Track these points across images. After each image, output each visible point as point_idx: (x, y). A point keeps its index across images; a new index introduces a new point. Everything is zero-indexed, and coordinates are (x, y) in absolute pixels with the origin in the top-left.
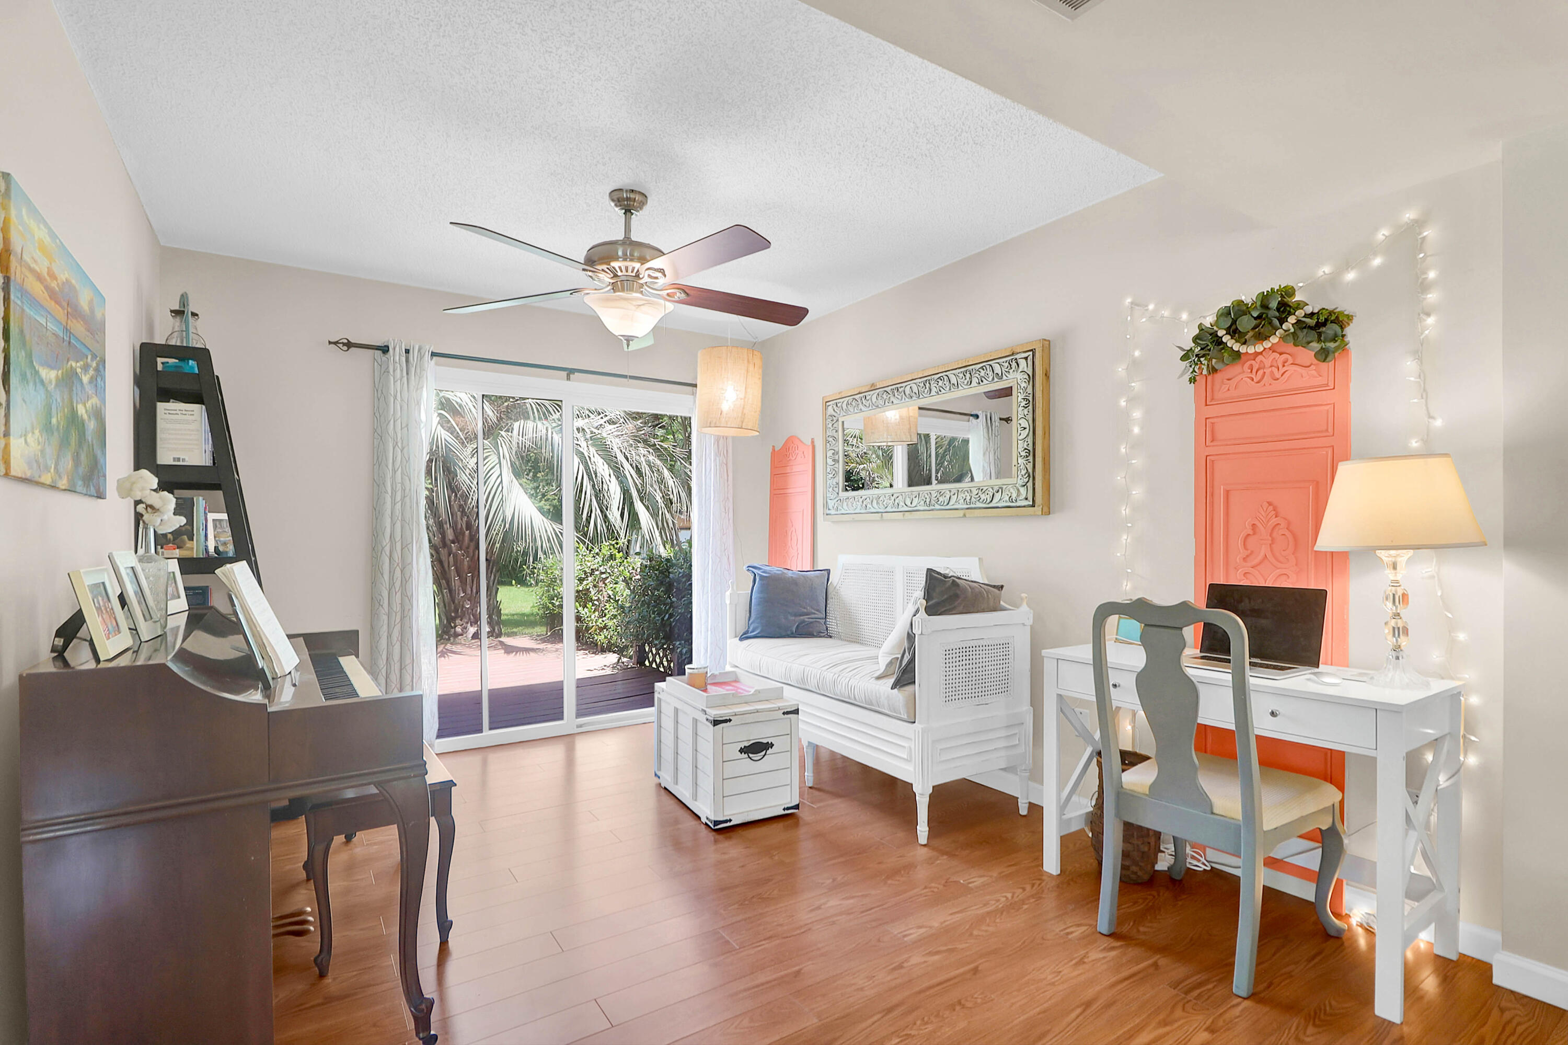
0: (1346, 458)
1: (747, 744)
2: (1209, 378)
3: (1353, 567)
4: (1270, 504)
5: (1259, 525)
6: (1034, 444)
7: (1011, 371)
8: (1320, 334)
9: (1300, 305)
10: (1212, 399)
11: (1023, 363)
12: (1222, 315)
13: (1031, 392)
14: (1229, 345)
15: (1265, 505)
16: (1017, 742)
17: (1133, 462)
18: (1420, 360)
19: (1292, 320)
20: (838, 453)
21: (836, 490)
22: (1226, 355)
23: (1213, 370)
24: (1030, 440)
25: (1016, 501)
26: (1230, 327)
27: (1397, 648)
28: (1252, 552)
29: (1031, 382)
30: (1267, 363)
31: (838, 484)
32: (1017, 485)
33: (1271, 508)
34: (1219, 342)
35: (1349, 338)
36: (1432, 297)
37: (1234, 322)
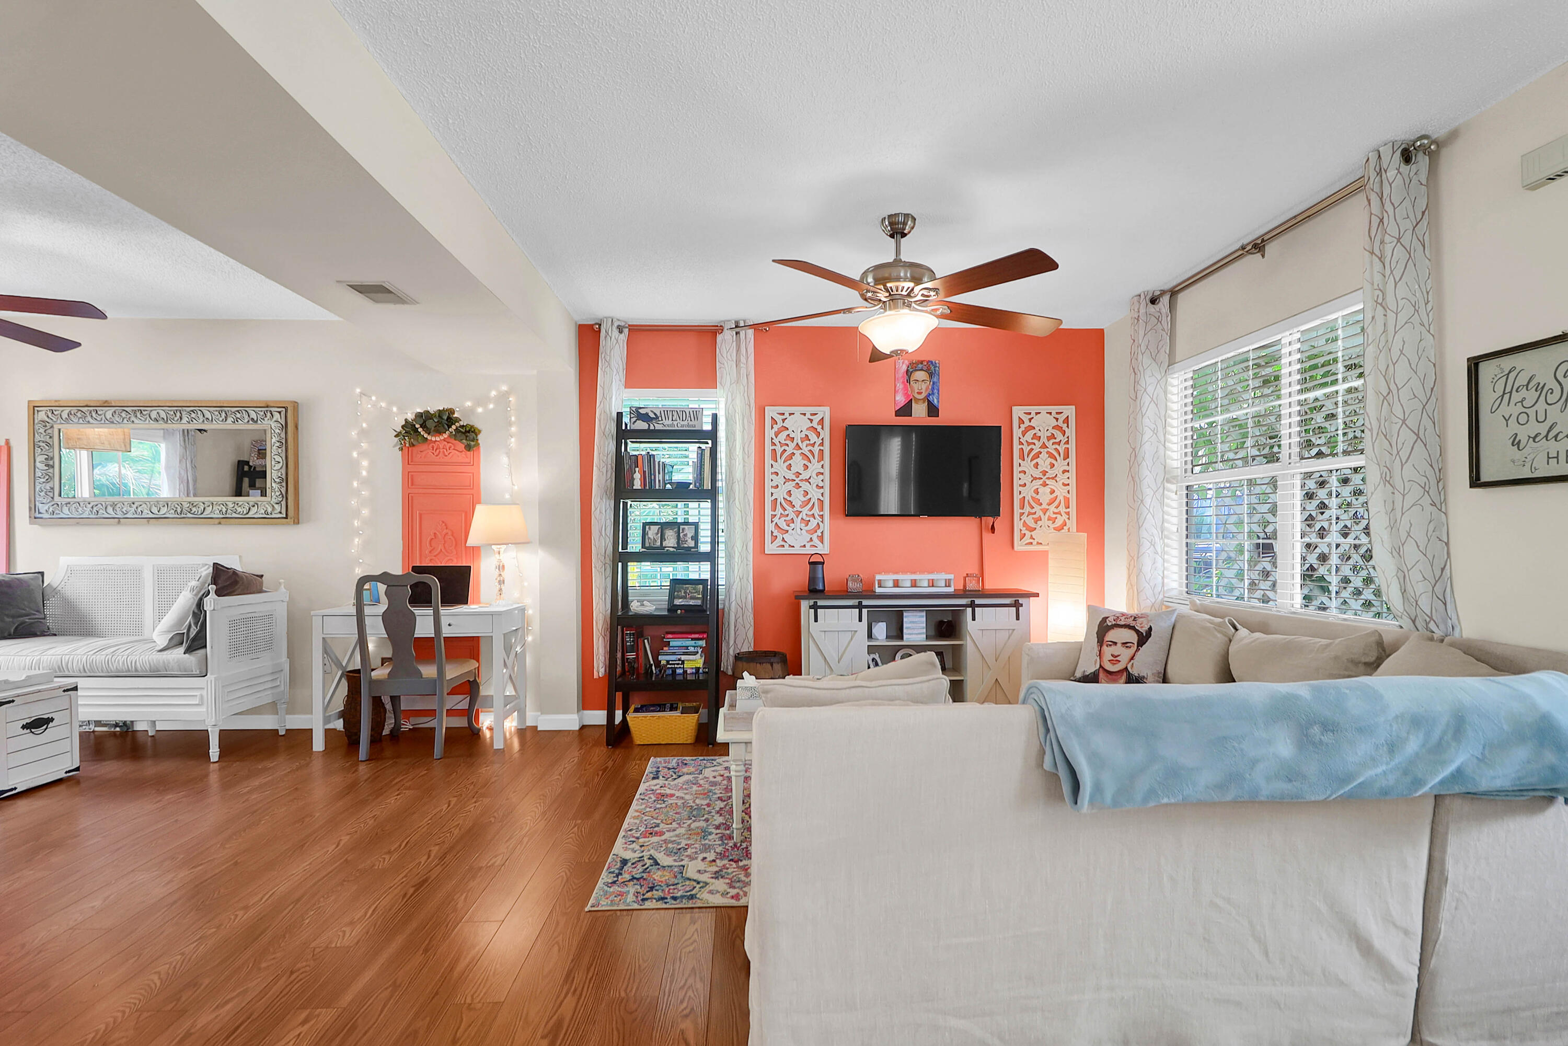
0: (479, 503)
1: (28, 721)
2: (410, 449)
3: (483, 552)
4: (443, 522)
5: (438, 533)
6: (287, 474)
7: (266, 419)
8: (467, 436)
9: (458, 420)
10: (412, 462)
11: (277, 416)
12: (418, 416)
13: (284, 437)
14: (422, 433)
15: (441, 523)
16: (279, 683)
17: (363, 493)
18: (509, 457)
19: (454, 427)
20: (52, 458)
21: (51, 494)
22: (420, 438)
23: (412, 445)
24: (283, 471)
25: (271, 514)
26: (423, 424)
27: (500, 590)
28: (434, 548)
29: (284, 430)
30: (441, 447)
31: (52, 488)
32: (272, 502)
33: (444, 524)
34: (416, 430)
35: (480, 441)
36: (513, 429)
37: (425, 422)
